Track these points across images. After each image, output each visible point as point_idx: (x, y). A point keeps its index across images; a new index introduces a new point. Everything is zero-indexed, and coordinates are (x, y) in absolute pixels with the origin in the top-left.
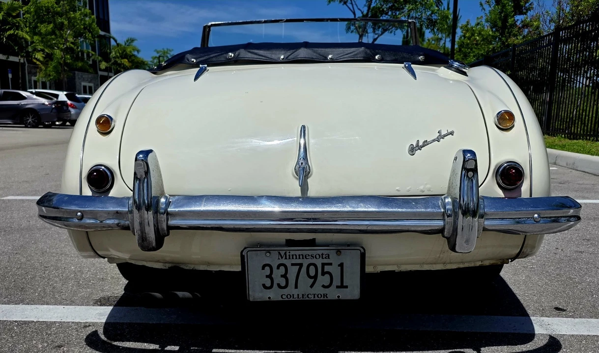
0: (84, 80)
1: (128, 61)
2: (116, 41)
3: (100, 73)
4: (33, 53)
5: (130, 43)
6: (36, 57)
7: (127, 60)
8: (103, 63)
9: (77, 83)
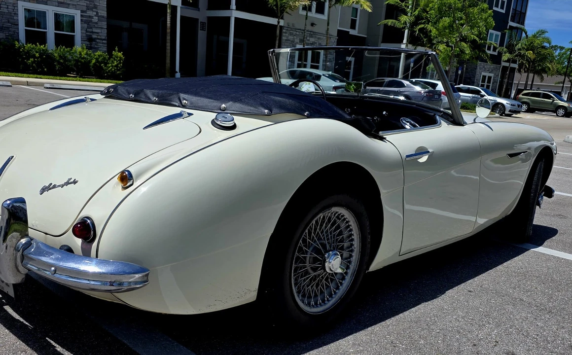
0: (485, 71)
1: (534, 53)
2: (526, 33)
3: (503, 64)
4: (437, 45)
5: (540, 35)
6: (439, 48)
7: (532, 52)
8: (507, 54)
9: (478, 73)
